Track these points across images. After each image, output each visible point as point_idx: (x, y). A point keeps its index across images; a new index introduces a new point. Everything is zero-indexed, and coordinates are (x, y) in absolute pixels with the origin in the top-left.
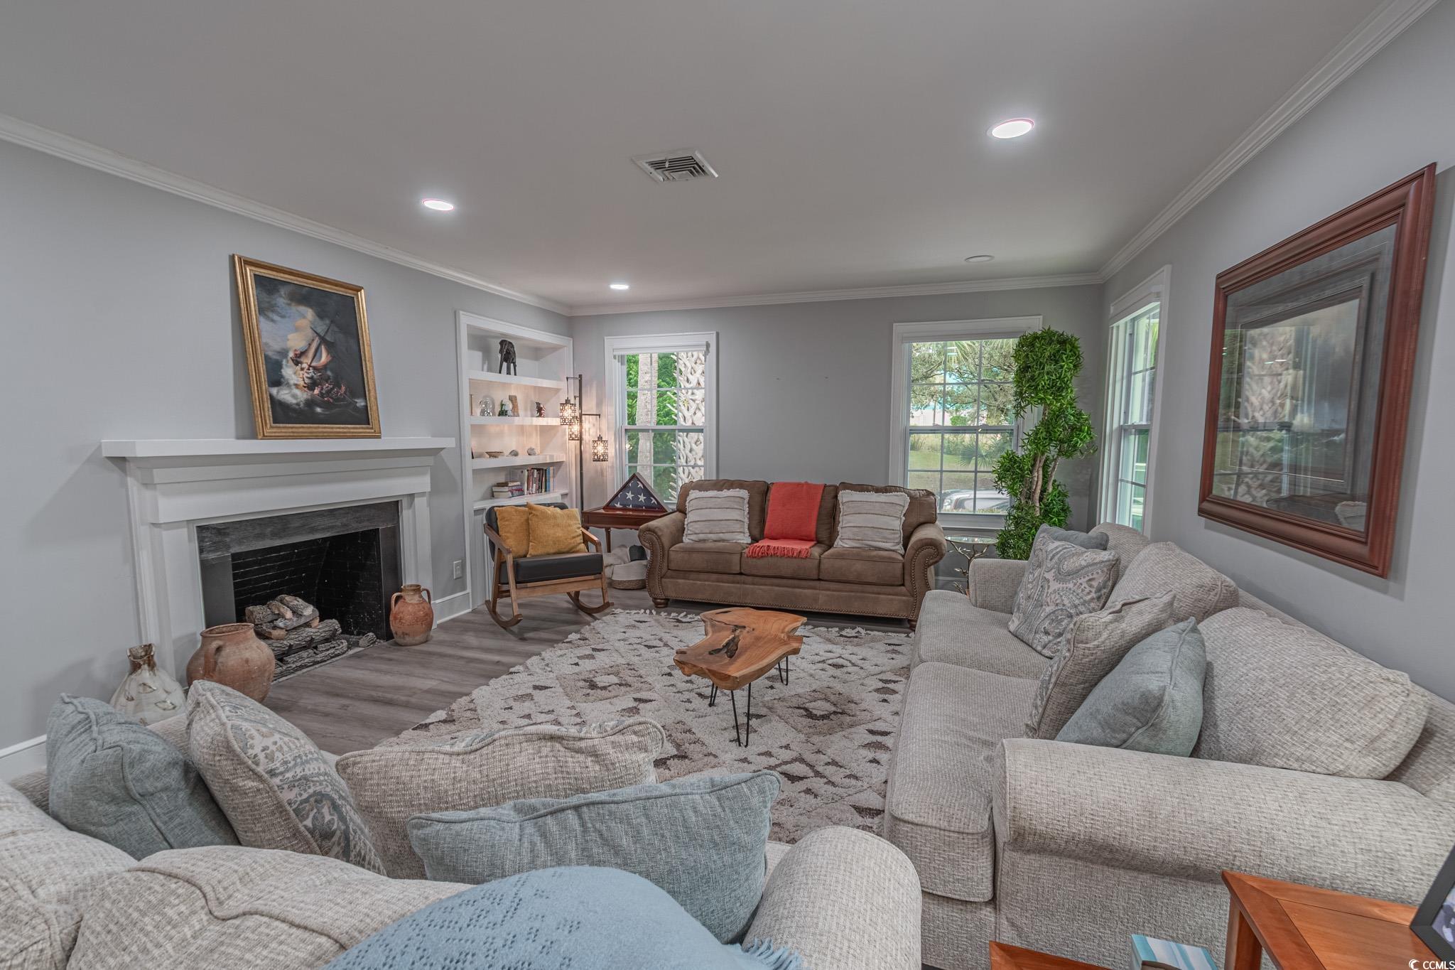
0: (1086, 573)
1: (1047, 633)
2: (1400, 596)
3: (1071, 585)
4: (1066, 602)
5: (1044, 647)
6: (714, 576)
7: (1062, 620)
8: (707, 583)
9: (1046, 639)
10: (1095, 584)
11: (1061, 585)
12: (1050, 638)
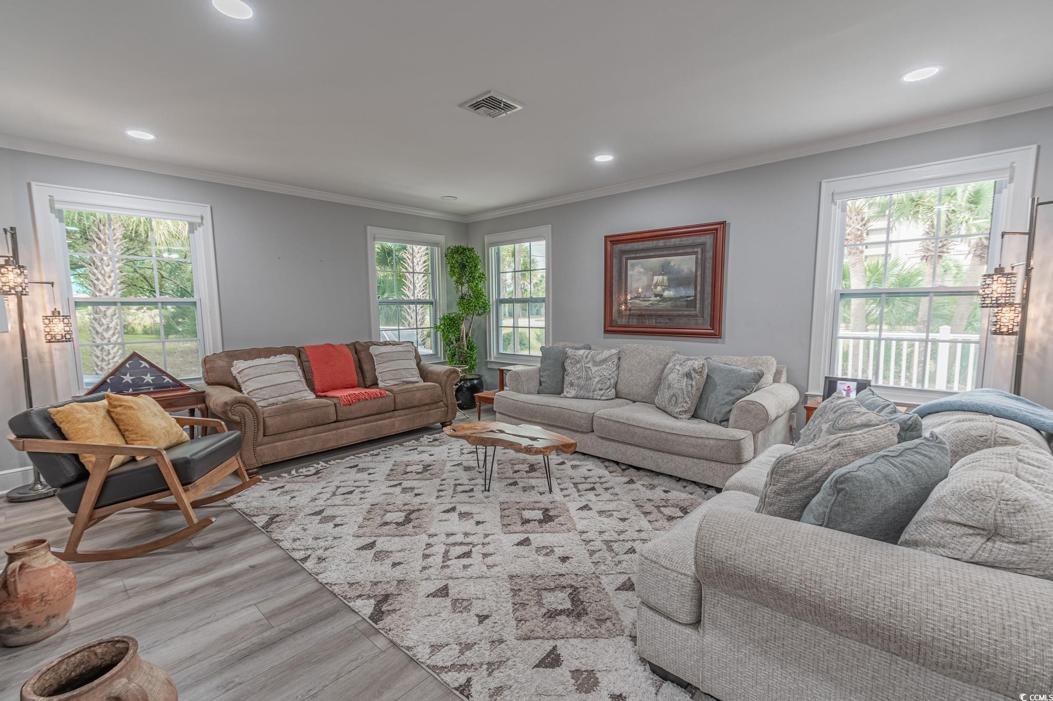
0: (611, 359)
1: (601, 390)
2: (724, 343)
3: (605, 366)
4: (605, 374)
5: (602, 396)
6: (311, 430)
7: (606, 382)
8: (305, 438)
9: (601, 392)
10: (615, 363)
11: (598, 368)
12: (604, 391)
